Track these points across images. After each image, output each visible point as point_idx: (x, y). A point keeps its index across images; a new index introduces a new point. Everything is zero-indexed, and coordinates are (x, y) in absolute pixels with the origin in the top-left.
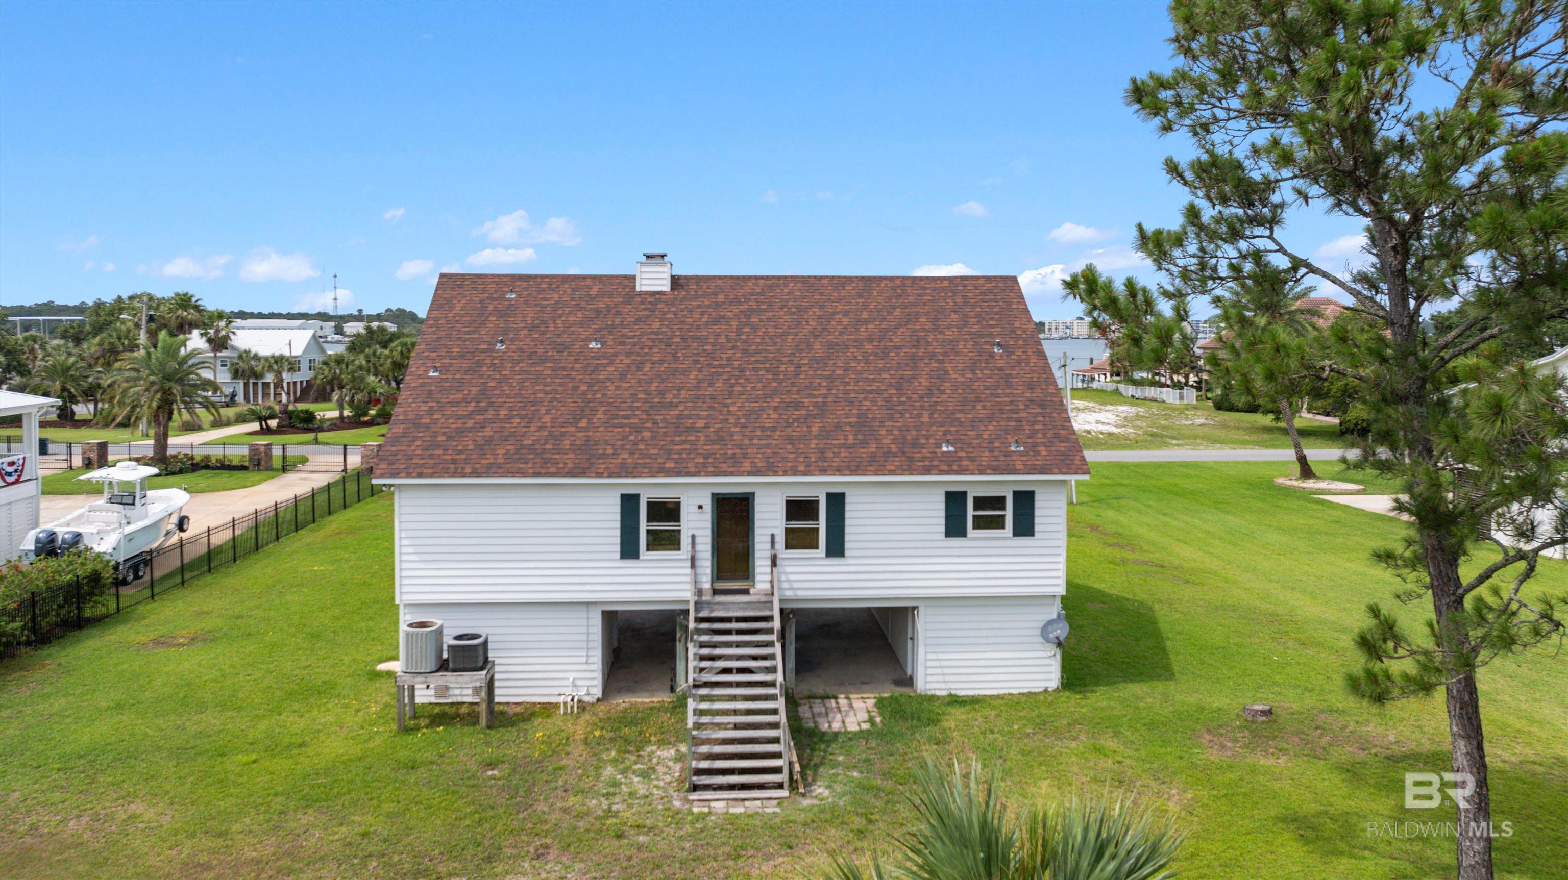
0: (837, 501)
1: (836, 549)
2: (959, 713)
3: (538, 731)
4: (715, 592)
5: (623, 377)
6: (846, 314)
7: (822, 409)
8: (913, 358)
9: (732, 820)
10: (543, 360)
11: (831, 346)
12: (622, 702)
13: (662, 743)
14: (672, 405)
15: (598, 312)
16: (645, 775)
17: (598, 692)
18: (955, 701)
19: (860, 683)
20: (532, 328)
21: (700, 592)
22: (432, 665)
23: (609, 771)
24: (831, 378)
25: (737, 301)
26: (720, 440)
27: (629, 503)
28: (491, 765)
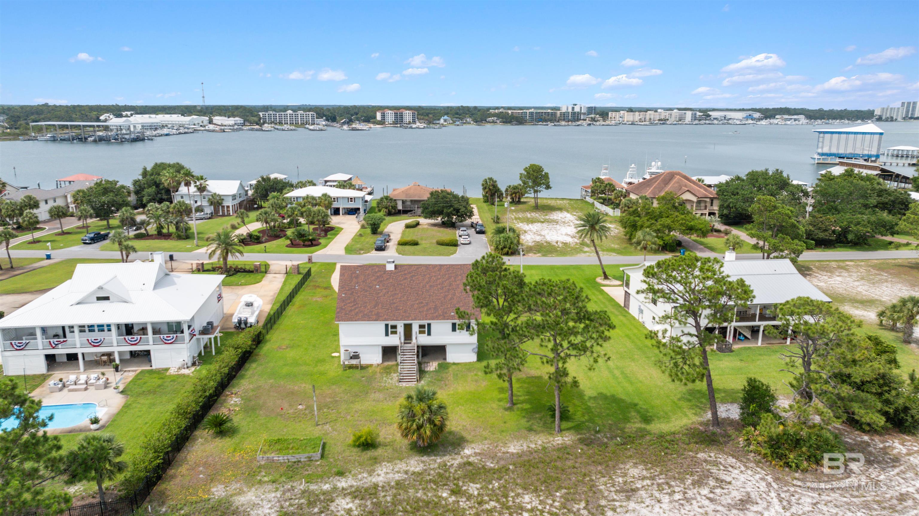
0: (429, 325)
1: (429, 334)
2: (454, 367)
3: (370, 370)
4: (405, 343)
5: (384, 295)
6: (435, 276)
7: (427, 303)
8: (449, 289)
9: (406, 387)
10: (367, 291)
11: (431, 286)
12: (386, 364)
13: (394, 373)
14: (395, 303)
15: (378, 277)
16: (391, 379)
17: (381, 362)
18: (454, 364)
19: (435, 359)
20: (363, 282)
21: (401, 343)
22: (349, 358)
23: (385, 378)
24: (430, 295)
25: (410, 273)
26: (405, 312)
27: (387, 326)
28: (363, 377)
